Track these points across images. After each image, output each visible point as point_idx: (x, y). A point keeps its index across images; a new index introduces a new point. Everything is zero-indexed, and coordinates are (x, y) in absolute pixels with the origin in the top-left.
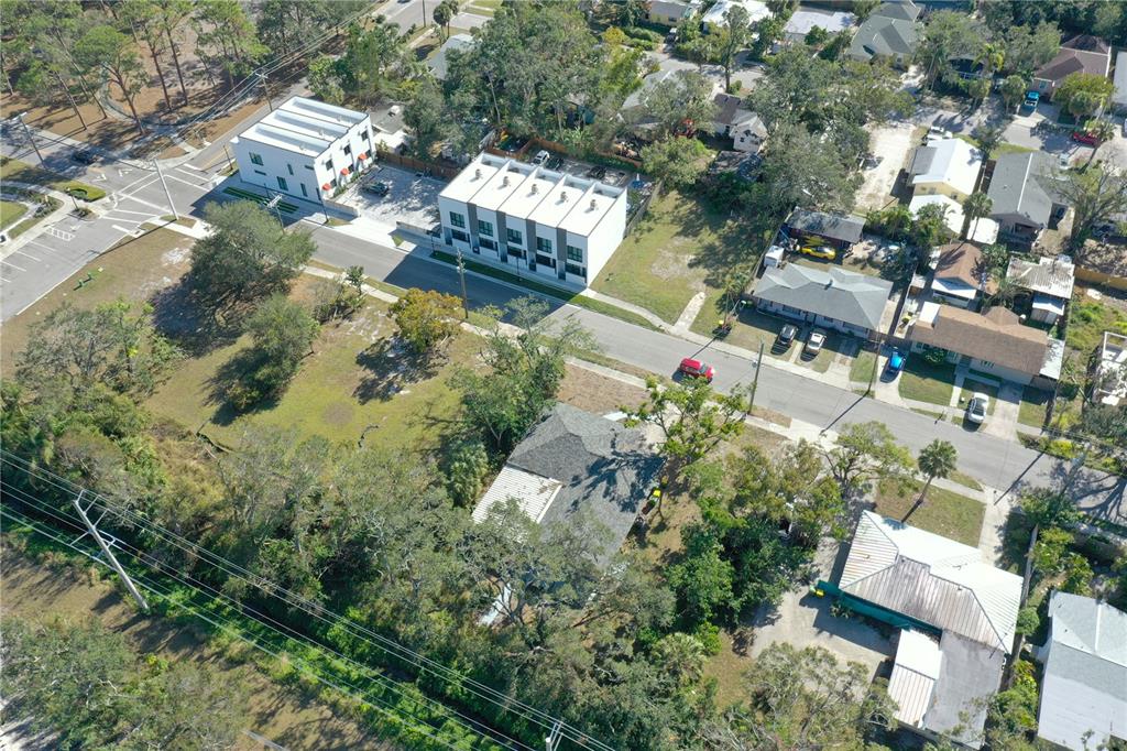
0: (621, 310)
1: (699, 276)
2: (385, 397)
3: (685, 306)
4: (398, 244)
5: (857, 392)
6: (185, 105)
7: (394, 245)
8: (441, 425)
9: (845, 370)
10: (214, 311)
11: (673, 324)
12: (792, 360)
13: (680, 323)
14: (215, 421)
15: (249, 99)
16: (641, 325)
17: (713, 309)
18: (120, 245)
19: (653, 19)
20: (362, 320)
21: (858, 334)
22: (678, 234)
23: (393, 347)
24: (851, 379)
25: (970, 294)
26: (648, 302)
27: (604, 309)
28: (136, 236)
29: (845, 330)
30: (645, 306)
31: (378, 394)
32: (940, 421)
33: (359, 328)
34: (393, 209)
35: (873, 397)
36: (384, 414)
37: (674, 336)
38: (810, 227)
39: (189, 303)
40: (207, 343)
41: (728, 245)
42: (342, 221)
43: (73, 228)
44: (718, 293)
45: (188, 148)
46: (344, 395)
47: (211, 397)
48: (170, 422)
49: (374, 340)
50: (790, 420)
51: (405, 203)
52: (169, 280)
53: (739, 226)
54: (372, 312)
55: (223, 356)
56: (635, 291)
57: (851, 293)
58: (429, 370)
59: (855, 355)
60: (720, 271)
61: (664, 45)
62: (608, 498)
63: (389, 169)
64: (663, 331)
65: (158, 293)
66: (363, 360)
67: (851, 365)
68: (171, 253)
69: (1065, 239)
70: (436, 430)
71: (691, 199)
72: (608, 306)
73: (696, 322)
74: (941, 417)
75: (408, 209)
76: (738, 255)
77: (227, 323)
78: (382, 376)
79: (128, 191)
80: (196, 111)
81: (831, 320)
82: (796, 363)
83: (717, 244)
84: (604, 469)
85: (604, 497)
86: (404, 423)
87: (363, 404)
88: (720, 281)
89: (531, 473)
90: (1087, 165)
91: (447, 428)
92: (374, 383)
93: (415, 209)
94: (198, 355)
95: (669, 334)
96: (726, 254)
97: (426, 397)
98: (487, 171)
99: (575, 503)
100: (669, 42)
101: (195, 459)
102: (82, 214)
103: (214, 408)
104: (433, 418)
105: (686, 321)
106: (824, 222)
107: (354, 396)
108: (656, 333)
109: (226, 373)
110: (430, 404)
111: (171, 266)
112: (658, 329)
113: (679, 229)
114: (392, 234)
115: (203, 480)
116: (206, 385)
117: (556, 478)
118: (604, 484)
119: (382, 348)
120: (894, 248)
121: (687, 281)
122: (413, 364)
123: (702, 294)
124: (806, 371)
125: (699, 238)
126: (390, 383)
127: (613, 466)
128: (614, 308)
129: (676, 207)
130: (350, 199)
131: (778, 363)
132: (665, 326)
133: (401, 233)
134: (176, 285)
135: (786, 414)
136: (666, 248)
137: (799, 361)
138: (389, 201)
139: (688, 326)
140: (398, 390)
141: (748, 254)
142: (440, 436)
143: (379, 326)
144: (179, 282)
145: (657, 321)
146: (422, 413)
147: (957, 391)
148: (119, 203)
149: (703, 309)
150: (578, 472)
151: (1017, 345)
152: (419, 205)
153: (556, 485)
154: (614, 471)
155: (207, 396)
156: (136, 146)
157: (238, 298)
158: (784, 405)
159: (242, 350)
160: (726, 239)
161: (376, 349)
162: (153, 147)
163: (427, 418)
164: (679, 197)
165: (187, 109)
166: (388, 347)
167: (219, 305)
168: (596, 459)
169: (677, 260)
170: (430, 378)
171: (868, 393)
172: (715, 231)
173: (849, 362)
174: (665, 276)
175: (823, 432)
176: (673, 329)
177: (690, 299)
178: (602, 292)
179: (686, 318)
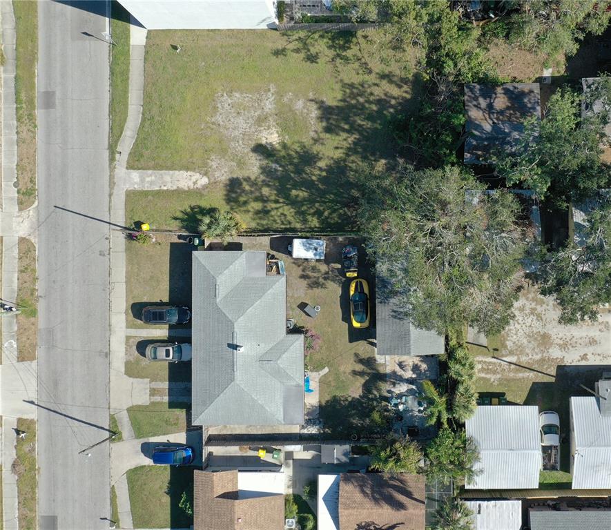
0: (126, 92)
1: (241, 164)
3: (171, 168)
5: (113, 419)
9: (143, 399)
11: (130, 167)
12: (133, 332)
13: (135, 175)
16: (111, 129)
24: (129, 410)
26: (157, 118)
27: (117, 70)
30: (146, 118)
32: (108, 522)
35: (112, 441)
37: (111, 177)
41: (324, 179)
44: (216, 199)
50: (32, 358)
59: (172, 405)
60: (266, 191)
64: (112, 159)
67: (153, 404)
73: (145, 194)
74: (115, 522)
76: (311, 201)
82: (128, 338)
83: (322, 164)
95: (112, 169)
105: (142, 180)
108: (106, 153)
121: (223, 152)
123: (205, 180)
124: (120, 351)
128: (126, 80)
131: (120, 318)
132: (122, 159)
135: (40, 352)
136: (279, 94)
137: (134, 342)
141: (318, 213)
145: (126, 145)
149: (178, 193)
158: (51, 346)
160: (338, 170)
169: (261, 121)
171: (114, 434)
172: (351, 151)
173: (158, 399)
174: (219, 119)
175: (32, 403)
176: (121, 170)
177: (187, 169)
178: (147, 52)
179: (148, 179)
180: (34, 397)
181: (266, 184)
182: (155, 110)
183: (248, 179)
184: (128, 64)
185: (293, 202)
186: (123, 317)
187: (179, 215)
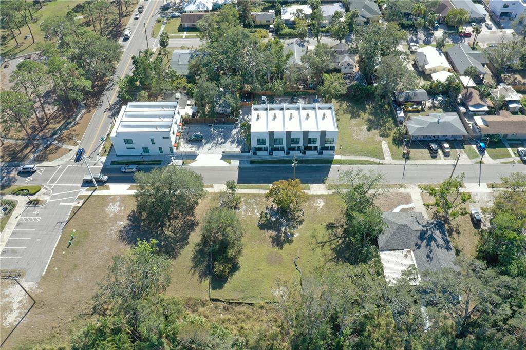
0: (357, 160)
1: (376, 134)
2: (290, 242)
3: (382, 149)
4: (230, 163)
5: (476, 163)
6: (48, 124)
7: (228, 164)
8: (327, 244)
9: (465, 156)
10: (162, 229)
11: (384, 159)
12: (442, 158)
13: (386, 158)
14: (214, 288)
15: (83, 111)
16: (371, 164)
17: (394, 148)
18: (74, 213)
19: (258, 23)
20: (244, 207)
21: (458, 139)
22: (351, 118)
23: (271, 215)
24: (470, 159)
25: (486, 109)
26: (365, 153)
27: (350, 163)
28: (80, 205)
29: (452, 139)
30: (366, 155)
31: (284, 240)
32: (514, 164)
33: (246, 211)
34: (212, 146)
35: (483, 163)
36: (296, 250)
37: (389, 164)
38: (406, 99)
39: (144, 231)
40: (173, 249)
41: (376, 117)
42: (191, 160)
43: (36, 213)
44: (390, 139)
45: (70, 147)
46: (268, 248)
47: (200, 276)
48: (189, 299)
49: (259, 215)
51: (216, 141)
52: (121, 223)
53: (372, 107)
54: (246, 202)
55: (188, 253)
56: (356, 150)
57: (449, 122)
58: (299, 220)
59: (464, 148)
60: (382, 129)
61: (271, 34)
62: (440, 248)
63: (193, 127)
64: (382, 164)
65: (121, 232)
66: (262, 227)
67: (465, 153)
68: (109, 207)
69: (492, 76)
70: (327, 248)
71: (344, 100)
72: (351, 160)
73: (392, 155)
74: (513, 162)
75: (220, 144)
76: (383, 120)
77: (175, 235)
78: (279, 231)
79: (53, 181)
80: (58, 126)
81: (446, 136)
82: (444, 159)
83: (371, 117)
84: (426, 236)
85: (438, 248)
86: (310, 250)
87: (281, 249)
88: (386, 134)
89: (394, 250)
90: (473, 45)
91: (331, 244)
92: (278, 236)
93: (224, 143)
94: (174, 257)
95: (385, 164)
96: (378, 120)
97: (308, 234)
98: (262, 113)
99: (428, 256)
100: (272, 32)
101: (220, 313)
102: (36, 203)
103: (207, 282)
104: (321, 243)
105: (388, 156)
106: (410, 95)
107: (273, 247)
108: (380, 166)
109: (197, 261)
110: (314, 236)
111: (115, 215)
112: (379, 164)
113: (350, 116)
114: (222, 159)
115: (236, 323)
116: (192, 271)
117: (407, 248)
118: (433, 243)
119: (266, 217)
120: (439, 98)
121: (373, 138)
122: (288, 220)
123: (384, 142)
124: (450, 161)
125: (361, 117)
126: (286, 233)
127: (429, 233)
128: (354, 160)
129: (340, 106)
130: (185, 148)
132: (381, 161)
133: (226, 157)
134: (128, 224)
136: (352, 126)
138: (207, 142)
139: (391, 157)
140: (292, 235)
142: (332, 250)
143: (255, 207)
144: (128, 222)
145: (377, 160)
146: (314, 242)
147: (510, 150)
148: (53, 189)
149: (389, 147)
150: (415, 241)
151: (522, 124)
152: (223, 140)
153: (410, 251)
154: (431, 235)
155: (198, 277)
156: (36, 155)
157: (169, 219)
159: (196, 245)
160: (371, 114)
161: (264, 219)
162: (48, 152)
163: (319, 243)
164: (337, 101)
165: (51, 126)
166: (268, 216)
167: (162, 225)
168: (419, 232)
169: (361, 130)
170: (302, 223)
171: (481, 162)
172: (365, 112)
173: (463, 152)
174: (362, 139)
175: (479, 185)
176: (386, 161)
177: (381, 145)
178: (343, 155)
179: (387, 154)
180: (477, 184)
181: (380, 129)
182: (363, 153)
183: (379, 133)
184: (348, 160)
185: (385, 123)
186: (438, 161)
187: (397, 147)
